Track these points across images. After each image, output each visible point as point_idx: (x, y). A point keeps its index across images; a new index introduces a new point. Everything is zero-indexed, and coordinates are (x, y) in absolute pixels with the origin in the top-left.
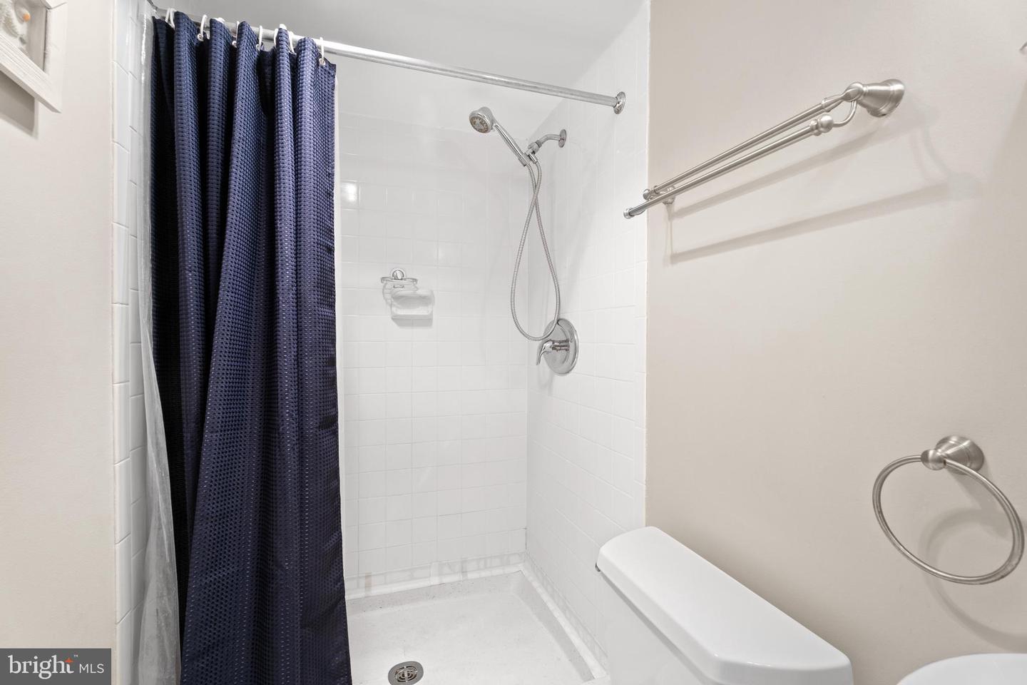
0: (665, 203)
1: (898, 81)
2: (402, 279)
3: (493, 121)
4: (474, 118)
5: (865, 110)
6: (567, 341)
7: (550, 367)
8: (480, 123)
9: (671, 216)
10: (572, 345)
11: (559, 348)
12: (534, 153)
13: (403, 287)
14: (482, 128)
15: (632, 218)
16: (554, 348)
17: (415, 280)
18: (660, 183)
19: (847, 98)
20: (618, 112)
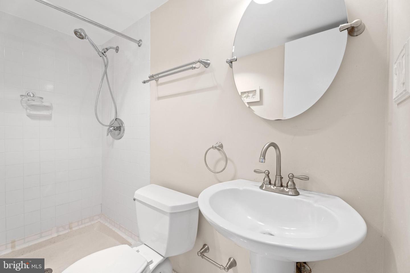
0: (156, 80)
1: (209, 60)
2: (33, 97)
3: (86, 35)
4: (75, 32)
5: (203, 65)
6: (120, 127)
7: (113, 137)
8: (79, 34)
9: (158, 85)
10: (122, 128)
11: (116, 130)
12: (105, 52)
13: (34, 101)
14: (81, 37)
15: (145, 84)
16: (114, 130)
17: (42, 98)
18: (154, 73)
19: (199, 62)
20: (139, 46)
